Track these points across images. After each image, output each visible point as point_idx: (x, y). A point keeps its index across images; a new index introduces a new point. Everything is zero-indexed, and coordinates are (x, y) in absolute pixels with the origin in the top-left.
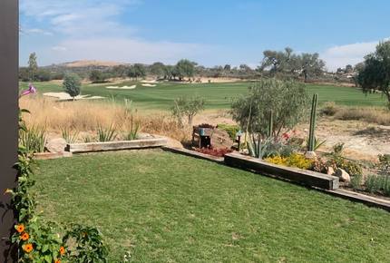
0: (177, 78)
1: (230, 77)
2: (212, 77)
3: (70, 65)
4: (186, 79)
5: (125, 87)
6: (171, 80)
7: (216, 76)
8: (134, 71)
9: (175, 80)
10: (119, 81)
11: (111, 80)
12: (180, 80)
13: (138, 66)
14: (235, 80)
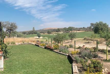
0: (68, 31)
1: (83, 31)
2: (78, 31)
3: (45, 29)
4: (70, 32)
5: (55, 35)
6: (66, 32)
7: (79, 31)
8: (57, 30)
9: (68, 32)
10: (54, 33)
11: (52, 33)
12: (69, 32)
13: (58, 29)
14: (84, 31)
